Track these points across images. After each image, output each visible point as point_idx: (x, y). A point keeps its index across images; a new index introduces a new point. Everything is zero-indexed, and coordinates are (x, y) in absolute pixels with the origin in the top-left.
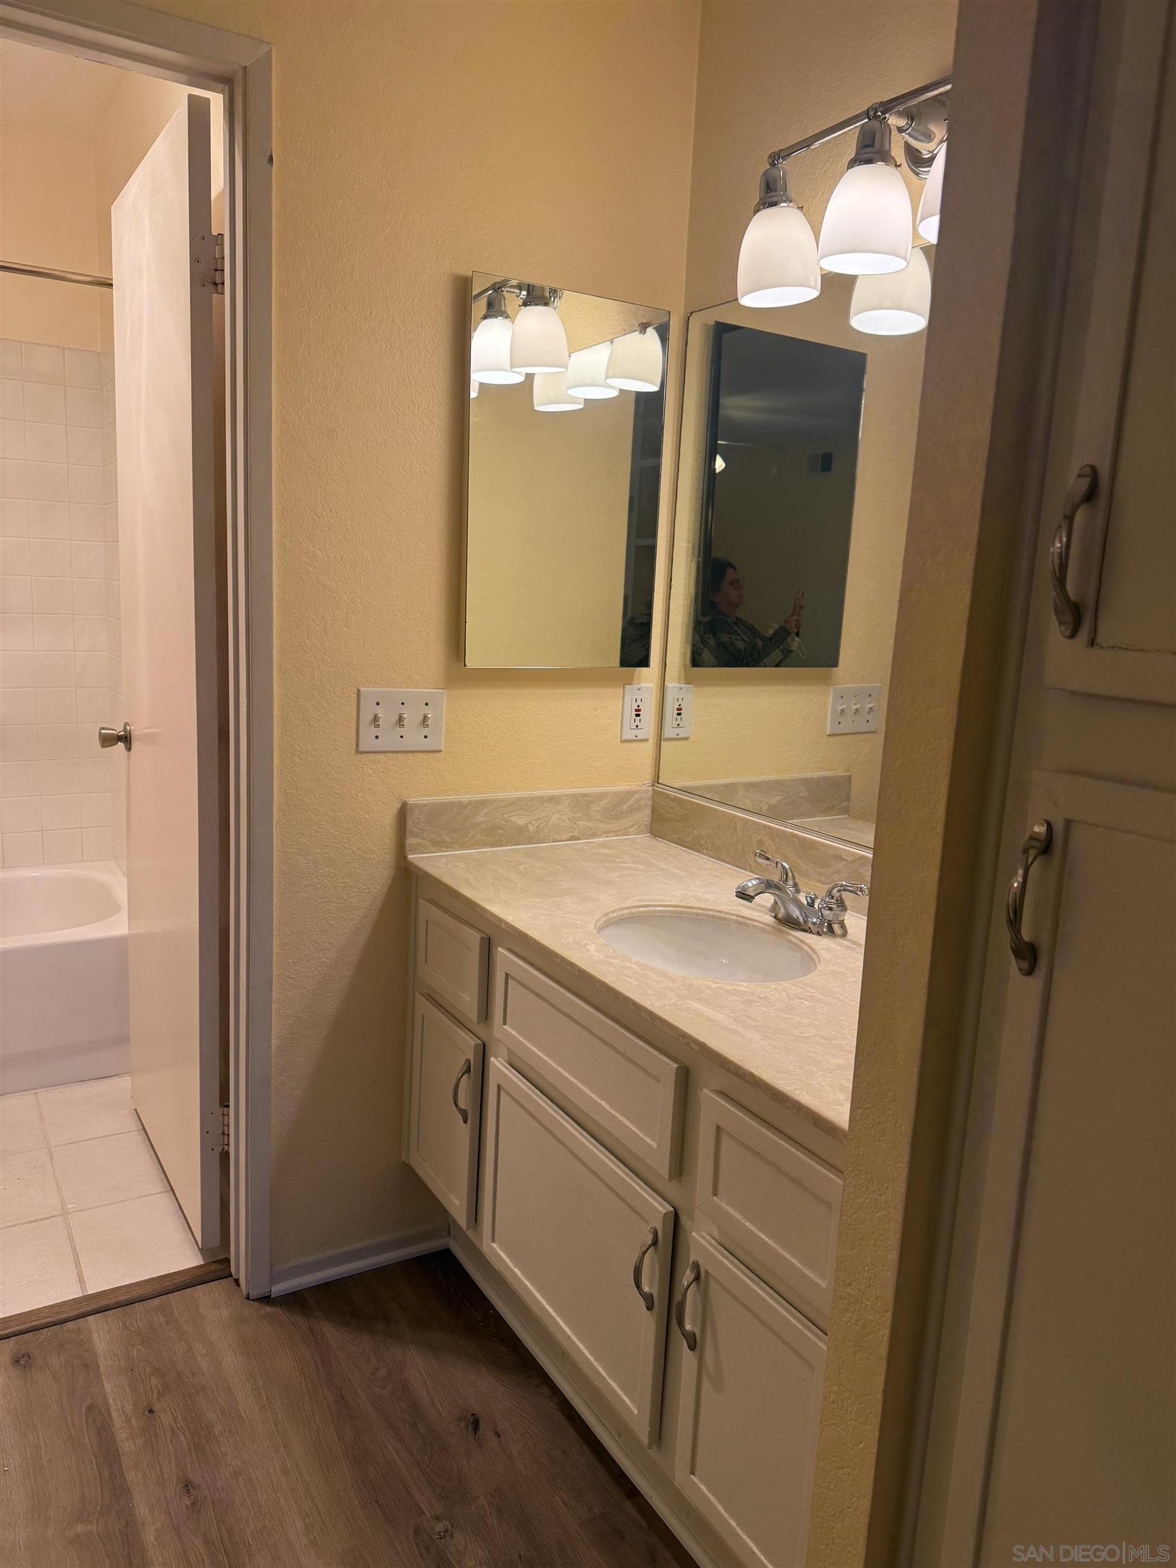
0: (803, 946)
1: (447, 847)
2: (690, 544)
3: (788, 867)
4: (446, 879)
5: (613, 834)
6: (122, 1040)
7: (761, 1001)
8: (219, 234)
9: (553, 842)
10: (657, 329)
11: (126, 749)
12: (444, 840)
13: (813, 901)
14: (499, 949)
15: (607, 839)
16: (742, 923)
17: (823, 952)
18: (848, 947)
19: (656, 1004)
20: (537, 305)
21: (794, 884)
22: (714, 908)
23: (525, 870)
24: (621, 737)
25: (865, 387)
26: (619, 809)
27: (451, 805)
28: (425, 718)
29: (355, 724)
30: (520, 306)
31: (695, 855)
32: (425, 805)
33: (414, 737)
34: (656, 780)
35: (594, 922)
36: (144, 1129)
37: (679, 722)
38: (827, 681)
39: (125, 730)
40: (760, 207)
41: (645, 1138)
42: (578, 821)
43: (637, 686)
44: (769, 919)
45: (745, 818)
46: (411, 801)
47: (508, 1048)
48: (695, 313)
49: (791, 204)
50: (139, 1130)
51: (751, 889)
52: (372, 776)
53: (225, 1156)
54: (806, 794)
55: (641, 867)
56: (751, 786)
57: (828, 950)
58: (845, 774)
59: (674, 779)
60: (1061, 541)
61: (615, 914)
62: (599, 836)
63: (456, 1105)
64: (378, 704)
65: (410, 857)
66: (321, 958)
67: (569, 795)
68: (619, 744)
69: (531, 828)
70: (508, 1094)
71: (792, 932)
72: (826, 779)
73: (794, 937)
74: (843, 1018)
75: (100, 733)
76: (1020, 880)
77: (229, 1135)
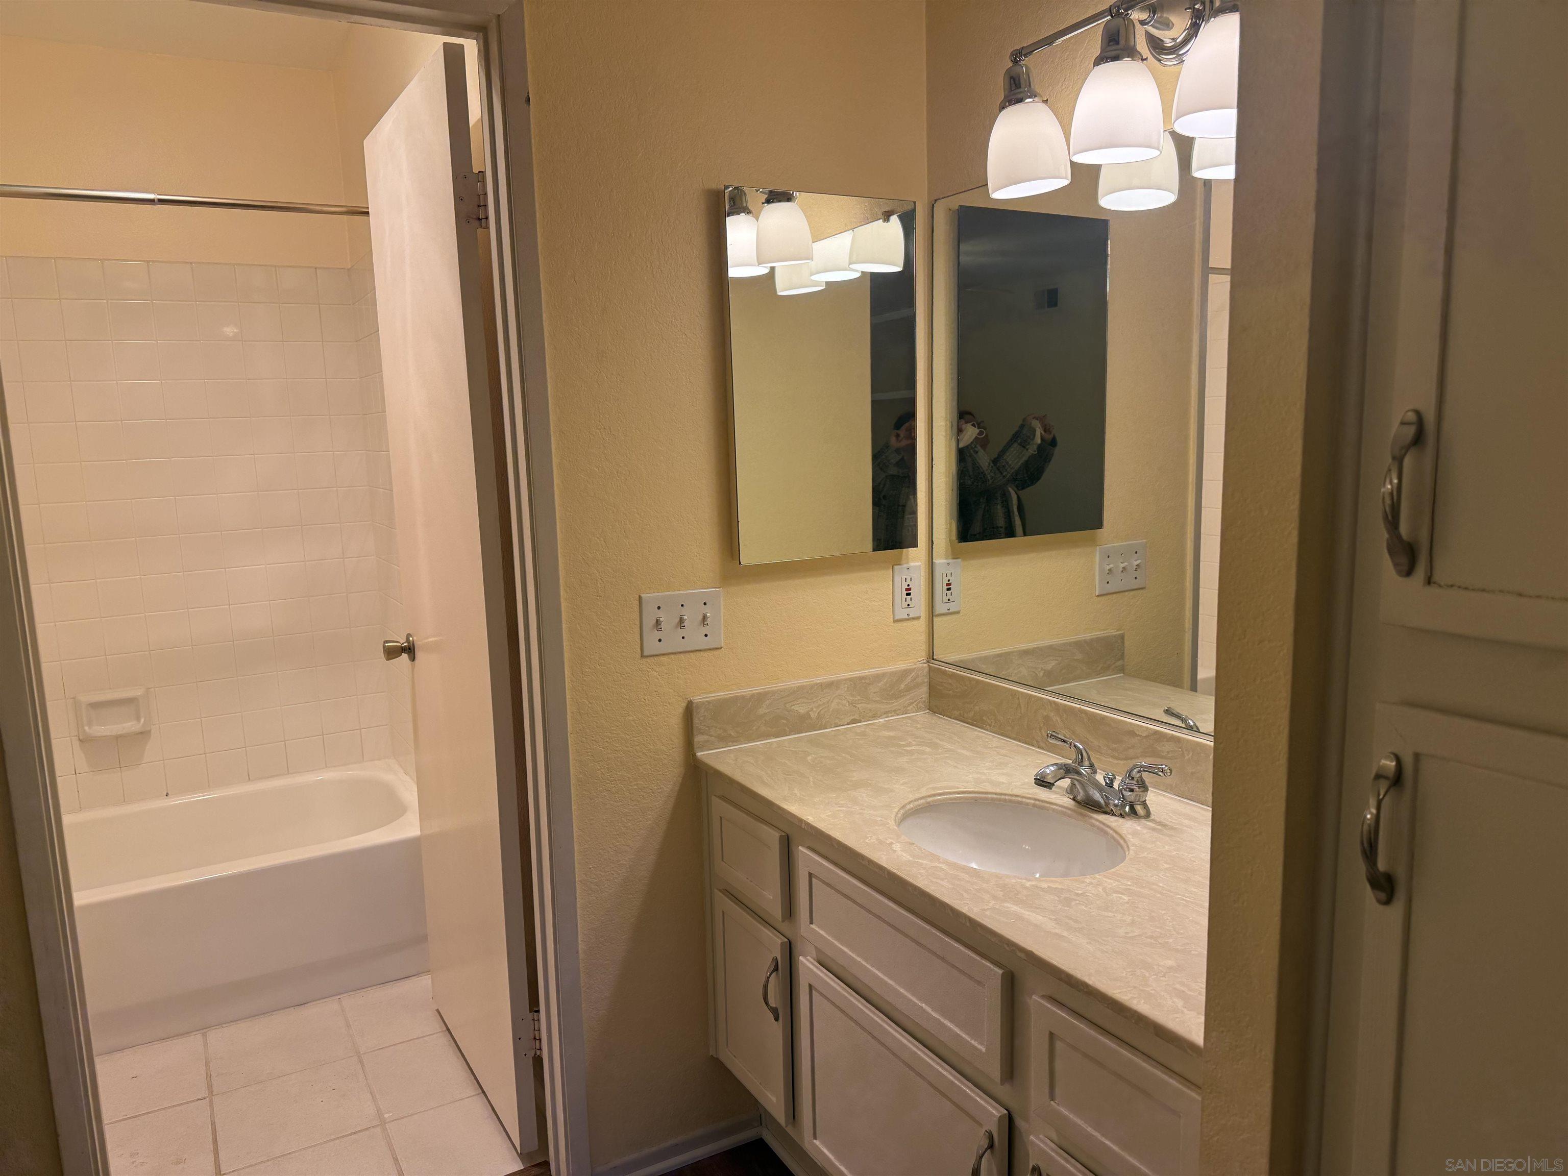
0: (1108, 830)
1: (733, 742)
2: (948, 423)
3: (1081, 747)
4: (739, 777)
5: (893, 714)
6: (422, 939)
7: (1078, 898)
8: (479, 172)
9: (835, 727)
10: (901, 218)
11: (410, 660)
12: (731, 735)
13: (1112, 781)
14: (800, 848)
15: (886, 719)
16: (1041, 807)
17: (1129, 836)
18: (1154, 829)
19: (975, 910)
20: (780, 201)
21: (1090, 764)
22: (1009, 792)
23: (814, 762)
24: (893, 618)
25: (1109, 252)
26: (896, 688)
27: (735, 700)
28: (704, 617)
29: (639, 630)
30: (763, 203)
31: (976, 732)
32: (709, 702)
33: (695, 637)
34: (931, 657)
35: (893, 816)
36: (448, 1029)
37: (949, 597)
38: (1093, 542)
39: (408, 641)
40: (1005, 104)
41: (973, 1042)
42: (857, 704)
43: (905, 566)
44: (1067, 801)
45: (1028, 694)
46: (697, 699)
47: (816, 947)
48: (939, 200)
49: (1036, 99)
50: (443, 1031)
51: (1050, 776)
52: (657, 678)
53: (538, 1062)
54: (1079, 656)
55: (928, 749)
56: (1026, 653)
57: (1135, 833)
58: (1117, 633)
59: (947, 653)
60: (1391, 483)
61: (911, 806)
62: (879, 717)
63: (767, 1004)
64: (659, 608)
65: (699, 754)
66: (620, 861)
67: (846, 680)
68: (892, 624)
69: (813, 715)
70: (821, 994)
71: (1095, 816)
72: (1098, 640)
73: (1097, 820)
74: (1164, 912)
75: (384, 647)
76: (1374, 811)
77: (540, 1040)
